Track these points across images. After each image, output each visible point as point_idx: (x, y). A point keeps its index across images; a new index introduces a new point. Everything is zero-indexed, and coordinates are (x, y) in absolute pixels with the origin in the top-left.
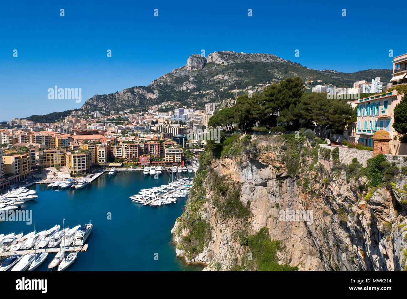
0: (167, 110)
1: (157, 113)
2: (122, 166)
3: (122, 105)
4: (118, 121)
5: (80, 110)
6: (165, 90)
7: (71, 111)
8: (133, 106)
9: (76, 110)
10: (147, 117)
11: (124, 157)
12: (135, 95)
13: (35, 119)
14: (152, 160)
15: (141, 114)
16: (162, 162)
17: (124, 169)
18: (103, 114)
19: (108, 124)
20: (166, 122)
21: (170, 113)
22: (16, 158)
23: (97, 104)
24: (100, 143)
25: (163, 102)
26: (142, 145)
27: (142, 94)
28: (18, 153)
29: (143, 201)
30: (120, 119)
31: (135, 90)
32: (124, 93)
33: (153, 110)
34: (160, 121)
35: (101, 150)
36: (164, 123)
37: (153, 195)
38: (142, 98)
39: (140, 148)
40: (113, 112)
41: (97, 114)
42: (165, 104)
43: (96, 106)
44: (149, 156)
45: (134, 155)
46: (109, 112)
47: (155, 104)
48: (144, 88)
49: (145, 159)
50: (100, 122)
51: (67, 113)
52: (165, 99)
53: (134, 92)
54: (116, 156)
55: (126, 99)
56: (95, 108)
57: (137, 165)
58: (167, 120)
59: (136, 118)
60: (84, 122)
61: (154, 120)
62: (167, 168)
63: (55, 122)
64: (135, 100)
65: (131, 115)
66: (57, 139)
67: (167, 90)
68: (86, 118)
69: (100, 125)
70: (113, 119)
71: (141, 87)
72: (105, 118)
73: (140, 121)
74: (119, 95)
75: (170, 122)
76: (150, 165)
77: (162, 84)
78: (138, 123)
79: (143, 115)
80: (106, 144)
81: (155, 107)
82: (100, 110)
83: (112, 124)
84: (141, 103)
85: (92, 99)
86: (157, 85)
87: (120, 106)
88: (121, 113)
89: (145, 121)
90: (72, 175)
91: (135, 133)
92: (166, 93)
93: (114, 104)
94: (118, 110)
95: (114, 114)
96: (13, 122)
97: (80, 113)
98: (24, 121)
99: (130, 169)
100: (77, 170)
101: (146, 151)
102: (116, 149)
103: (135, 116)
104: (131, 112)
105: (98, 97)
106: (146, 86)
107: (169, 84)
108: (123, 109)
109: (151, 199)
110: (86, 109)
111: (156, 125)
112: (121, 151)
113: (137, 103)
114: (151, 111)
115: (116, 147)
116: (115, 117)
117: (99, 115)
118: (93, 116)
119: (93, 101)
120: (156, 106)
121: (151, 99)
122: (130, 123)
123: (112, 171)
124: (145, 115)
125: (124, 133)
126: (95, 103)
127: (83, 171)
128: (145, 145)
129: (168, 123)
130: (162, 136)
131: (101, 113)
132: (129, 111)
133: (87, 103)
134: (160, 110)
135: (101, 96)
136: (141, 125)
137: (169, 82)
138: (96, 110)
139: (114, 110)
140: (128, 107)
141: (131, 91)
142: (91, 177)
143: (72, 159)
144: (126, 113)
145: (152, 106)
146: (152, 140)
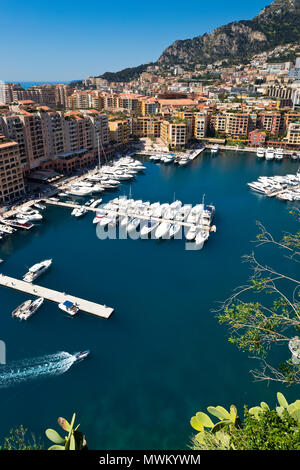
0: (283, 59)
1: (265, 65)
2: (225, 144)
3: (212, 54)
4: (205, 80)
5: (156, 64)
6: (281, 23)
7: (146, 66)
8: (227, 55)
9: (151, 64)
10: (249, 72)
11: (227, 131)
12: (231, 36)
13: (109, 77)
14: (267, 139)
15: (239, 67)
16: (282, 142)
17: (227, 147)
18: (186, 69)
19: (193, 84)
20: (279, 80)
21: (288, 64)
22: (119, 125)
23: (178, 54)
24: (198, 111)
25: (276, 45)
26: (254, 117)
27: (242, 35)
28: (119, 119)
29: (266, 192)
30: (208, 76)
31: (233, 29)
32: (216, 34)
33: (259, 61)
34: (268, 78)
35: (200, 121)
36: (276, 81)
37: (279, 187)
38: (243, 40)
39: (250, 120)
40: (199, 66)
41: (178, 69)
42: (280, 49)
43: (177, 57)
44: (264, 133)
45: (242, 129)
46: (194, 65)
47: (262, 51)
48: (247, 23)
49: (257, 136)
50: (182, 81)
51: (142, 69)
52: (280, 40)
53: (231, 31)
54: (216, 129)
55: (217, 44)
56: (175, 60)
57: (246, 144)
58: (282, 77)
59: (231, 74)
60: (162, 81)
61: (259, 78)
62: (291, 152)
63: (129, 81)
64: (231, 45)
65: (224, 70)
66: (143, 104)
67: (286, 24)
68: (164, 76)
69: (183, 85)
70: (200, 77)
71: (242, 22)
72: (188, 76)
73: (237, 80)
74: (209, 39)
75: (286, 80)
76: (265, 145)
77: (279, 12)
78: (234, 82)
79: (242, 69)
80: (205, 112)
81: (262, 55)
82: (181, 63)
83: (198, 84)
84: (241, 50)
85: (171, 47)
86: (270, 16)
87: (208, 56)
88: (210, 66)
89: (245, 79)
90: (170, 150)
91: (239, 97)
92: (285, 28)
93: (201, 53)
94: (206, 62)
95: (200, 69)
96: (89, 82)
97: (157, 68)
98: (98, 80)
99: (237, 148)
100: (175, 143)
101: (259, 125)
102: (218, 120)
103: (231, 71)
104: (224, 65)
105: (180, 44)
106: (251, 19)
107: (291, 10)
108: (212, 61)
109: (277, 190)
110: (164, 61)
111: (263, 85)
112: (225, 124)
113: (234, 49)
114: (255, 63)
115: (217, 117)
116: (201, 73)
117: (181, 70)
118: (172, 72)
119: (173, 50)
120: (265, 53)
121: (256, 41)
122: (223, 82)
123: (214, 148)
124: (246, 69)
125: (222, 97)
126: (175, 53)
127: (182, 146)
128: (258, 116)
129: (282, 82)
130: (278, 102)
131: (182, 67)
132: (221, 63)
133: (165, 54)
134: (270, 61)
135: (183, 42)
136: (239, 86)
137: (292, 7)
138: (176, 64)
139: (201, 63)
140: (220, 57)
141: (227, 30)
142: (191, 153)
143: (171, 129)
144: (217, 67)
145: (257, 53)
146: (266, 110)
